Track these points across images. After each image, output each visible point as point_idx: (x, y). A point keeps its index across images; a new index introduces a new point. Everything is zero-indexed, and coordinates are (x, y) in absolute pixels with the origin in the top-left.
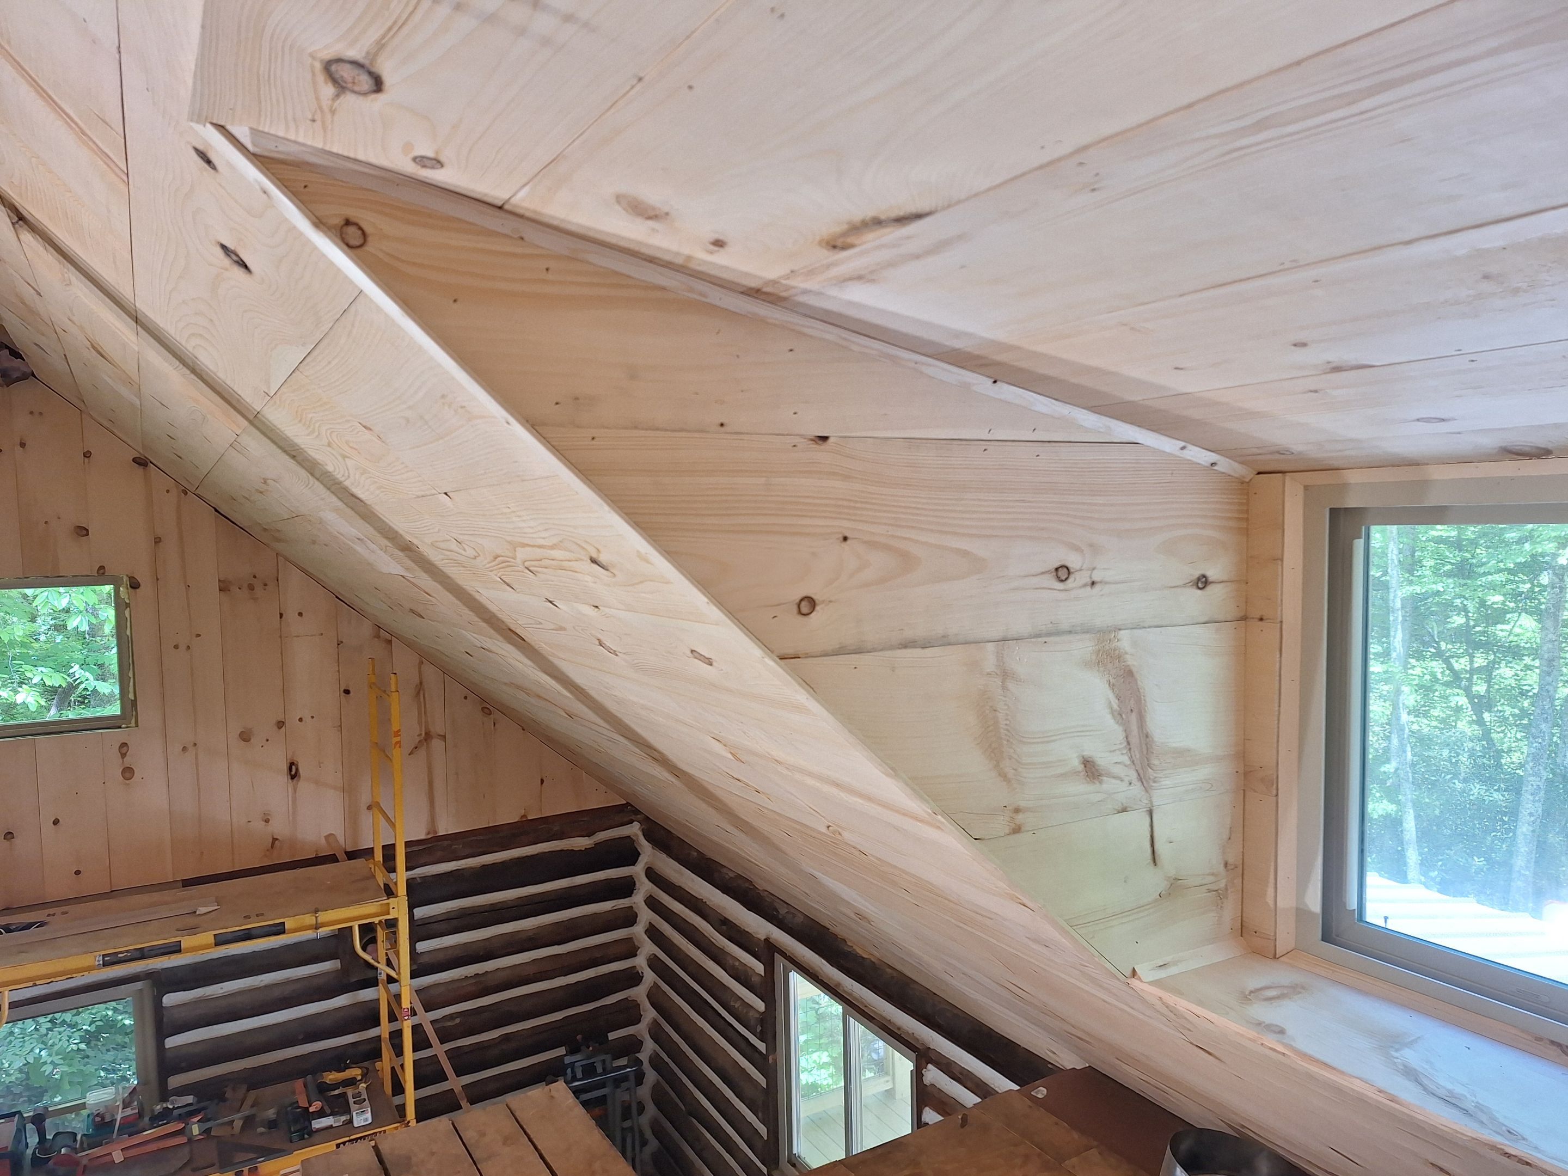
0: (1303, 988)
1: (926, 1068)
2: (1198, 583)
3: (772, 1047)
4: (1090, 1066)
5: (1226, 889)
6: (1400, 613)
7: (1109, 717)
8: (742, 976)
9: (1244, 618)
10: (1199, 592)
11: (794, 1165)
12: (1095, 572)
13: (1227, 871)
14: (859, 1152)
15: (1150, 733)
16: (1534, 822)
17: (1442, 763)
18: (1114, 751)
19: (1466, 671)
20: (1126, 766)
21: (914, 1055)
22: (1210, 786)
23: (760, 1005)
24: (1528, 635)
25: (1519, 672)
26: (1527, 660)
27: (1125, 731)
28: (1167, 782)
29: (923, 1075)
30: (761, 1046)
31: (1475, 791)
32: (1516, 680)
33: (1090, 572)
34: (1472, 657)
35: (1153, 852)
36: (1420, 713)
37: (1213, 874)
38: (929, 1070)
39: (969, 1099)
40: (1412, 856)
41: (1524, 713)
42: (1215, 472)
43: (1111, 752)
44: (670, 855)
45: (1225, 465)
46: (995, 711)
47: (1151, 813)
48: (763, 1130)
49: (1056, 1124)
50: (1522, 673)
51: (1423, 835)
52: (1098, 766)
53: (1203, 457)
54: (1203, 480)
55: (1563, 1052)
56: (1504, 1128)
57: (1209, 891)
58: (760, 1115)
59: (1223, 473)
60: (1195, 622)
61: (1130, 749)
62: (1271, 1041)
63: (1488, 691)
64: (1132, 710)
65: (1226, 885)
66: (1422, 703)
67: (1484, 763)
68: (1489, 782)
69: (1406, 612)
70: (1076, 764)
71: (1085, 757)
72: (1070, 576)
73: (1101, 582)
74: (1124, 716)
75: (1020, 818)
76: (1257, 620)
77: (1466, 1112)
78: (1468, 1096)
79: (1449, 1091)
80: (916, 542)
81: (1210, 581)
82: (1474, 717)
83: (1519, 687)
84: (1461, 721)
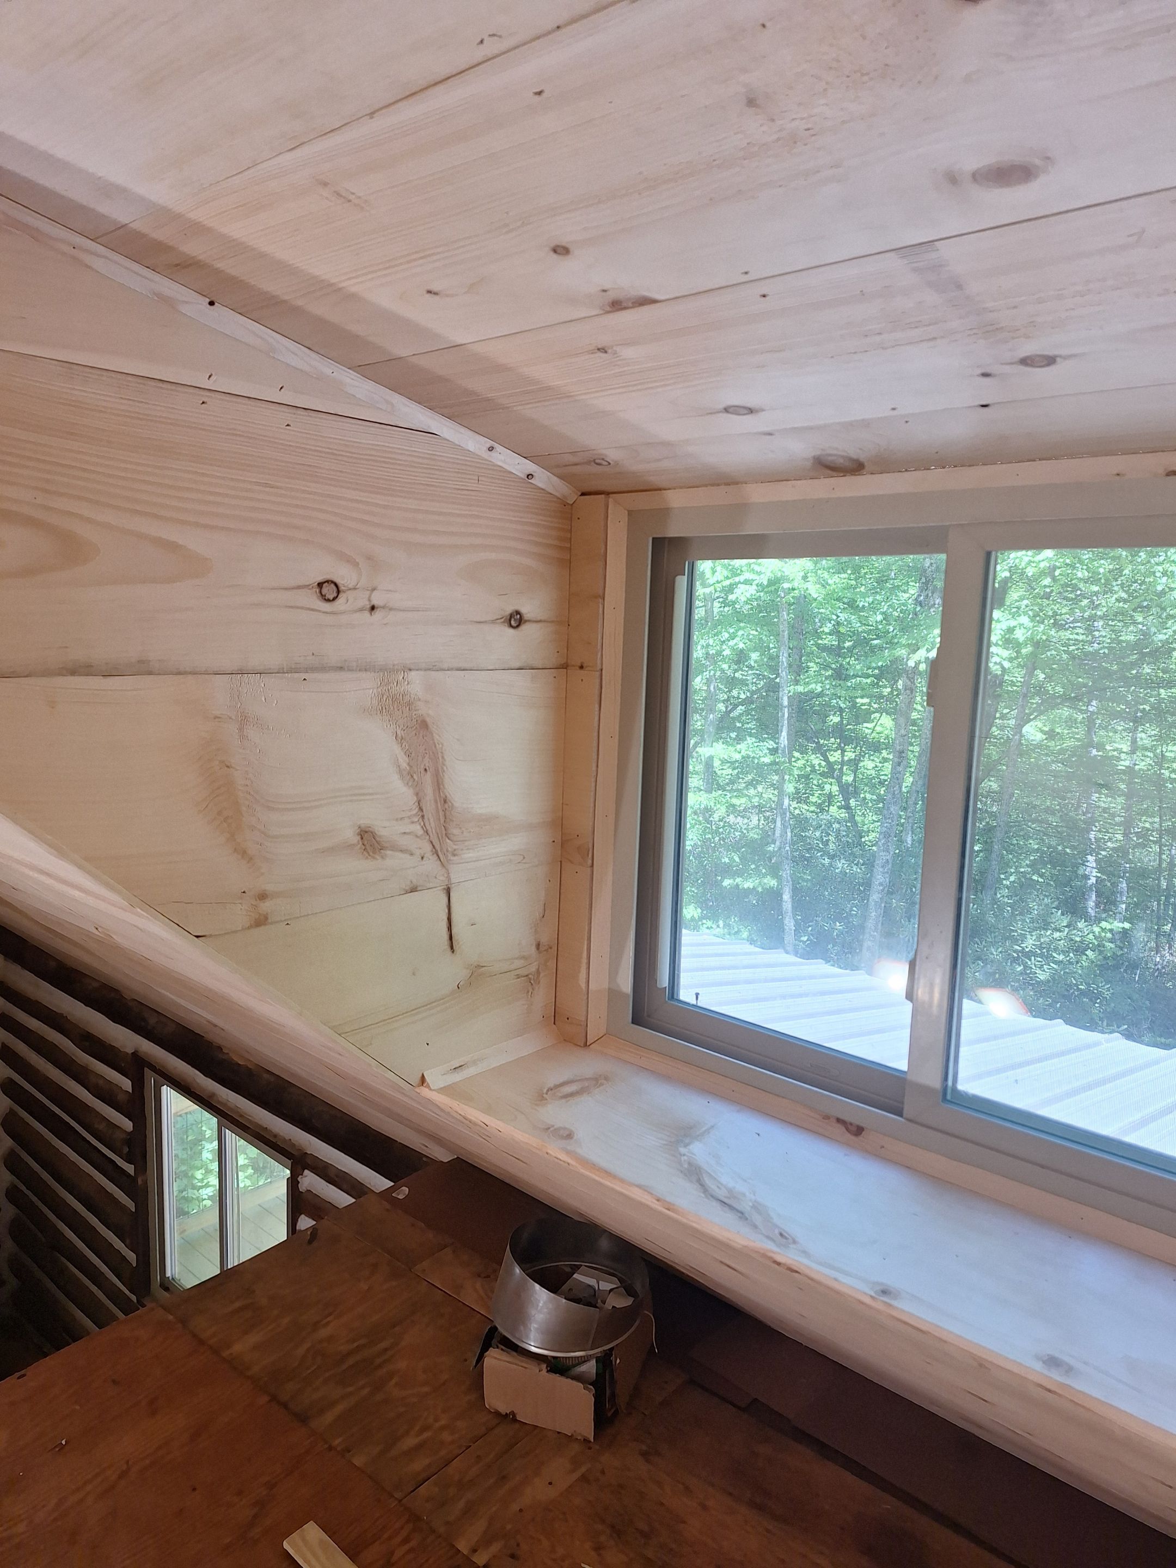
0: (606, 1079)
1: (302, 1175)
2: (510, 620)
3: (142, 1167)
4: (458, 1157)
5: (538, 972)
6: (786, 710)
7: (396, 777)
8: (107, 1094)
9: (565, 666)
10: (511, 631)
11: (167, 1289)
12: (375, 593)
13: (540, 953)
14: (235, 1265)
15: (448, 796)
16: (882, 891)
17: (815, 842)
18: (402, 819)
19: (839, 762)
20: (417, 836)
21: (289, 1162)
22: (522, 857)
23: (127, 1125)
24: (886, 732)
25: (878, 764)
26: (884, 753)
27: (417, 794)
28: (469, 855)
29: (299, 1182)
30: (130, 1169)
31: (840, 865)
32: (876, 770)
33: (368, 592)
34: (843, 751)
35: (451, 938)
36: (801, 800)
37: (523, 958)
38: (306, 1176)
39: (343, 1199)
40: (789, 923)
41: (881, 799)
42: (533, 486)
43: (397, 820)
44: (25, 966)
45: (543, 479)
46: (228, 767)
47: (448, 891)
48: (132, 1257)
49: (413, 1225)
50: (881, 765)
51: (798, 905)
52: (380, 837)
53: (518, 465)
54: (519, 495)
55: (847, 1129)
56: (777, 1231)
57: (518, 977)
58: (128, 1241)
59: (542, 489)
60: (507, 666)
61: (423, 816)
62: (555, 1150)
63: (854, 780)
64: (426, 770)
65: (538, 970)
66: (803, 791)
67: (848, 842)
68: (851, 858)
69: (793, 710)
70: (350, 835)
71: (363, 826)
72: (340, 596)
73: (384, 607)
74: (415, 777)
75: (266, 906)
76: (578, 668)
77: (742, 1215)
78: (747, 1194)
79: (730, 1191)
80: (89, 520)
81: (527, 619)
82: (843, 803)
83: (878, 776)
84: (833, 806)
